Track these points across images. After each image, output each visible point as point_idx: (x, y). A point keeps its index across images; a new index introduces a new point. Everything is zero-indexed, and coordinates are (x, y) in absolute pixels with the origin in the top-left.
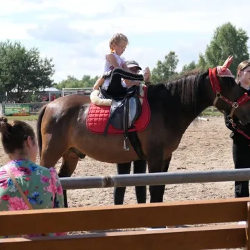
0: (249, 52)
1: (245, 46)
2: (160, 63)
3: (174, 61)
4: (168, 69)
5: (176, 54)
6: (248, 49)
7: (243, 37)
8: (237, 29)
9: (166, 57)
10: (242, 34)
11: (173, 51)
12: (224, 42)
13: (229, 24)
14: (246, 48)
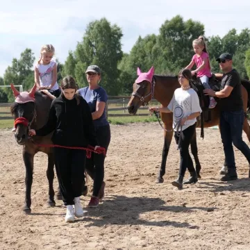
0: (122, 50)
1: (119, 43)
2: (15, 60)
3: (30, 58)
4: (24, 67)
5: (32, 52)
6: (122, 47)
7: (117, 34)
8: (111, 25)
9: (22, 55)
10: (116, 30)
11: (29, 48)
12: (98, 39)
13: (105, 19)
14: (120, 45)
